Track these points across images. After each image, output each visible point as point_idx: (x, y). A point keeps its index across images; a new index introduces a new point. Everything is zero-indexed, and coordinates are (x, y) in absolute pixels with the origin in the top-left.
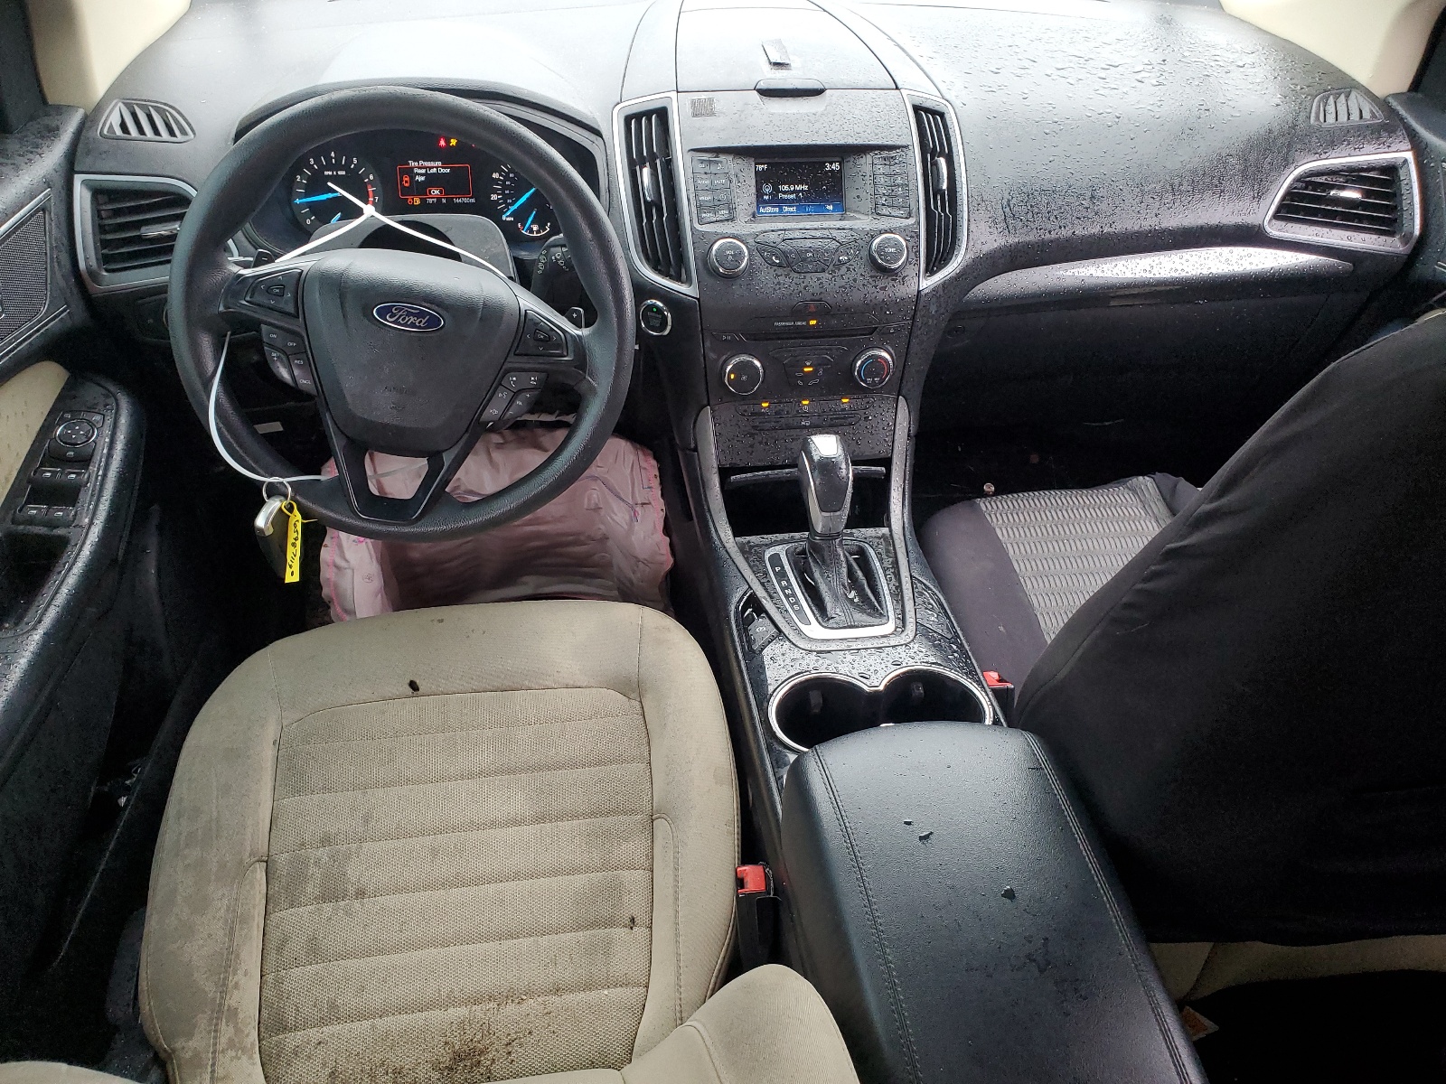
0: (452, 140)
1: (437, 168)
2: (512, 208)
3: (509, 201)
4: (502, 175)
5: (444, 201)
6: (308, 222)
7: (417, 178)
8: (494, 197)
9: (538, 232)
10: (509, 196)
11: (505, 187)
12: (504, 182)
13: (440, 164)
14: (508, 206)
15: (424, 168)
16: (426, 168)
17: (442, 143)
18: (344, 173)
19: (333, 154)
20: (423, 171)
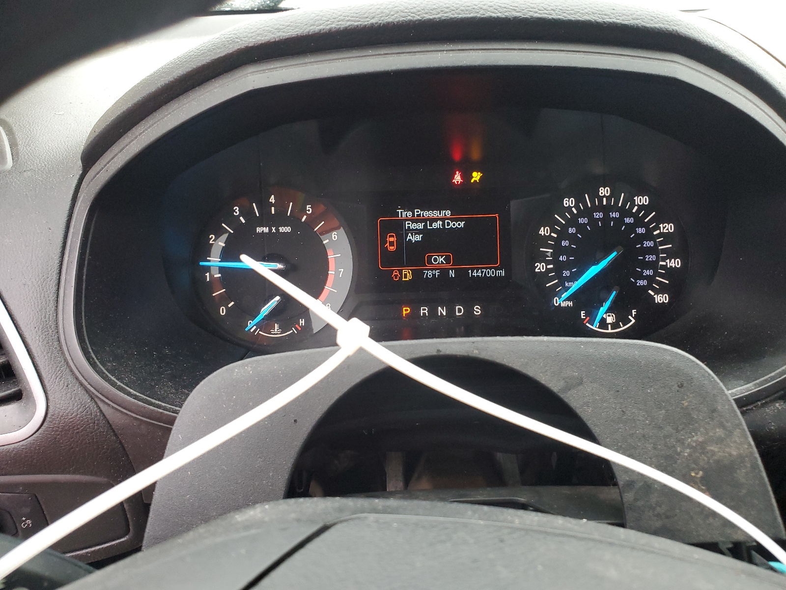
0: (475, 174)
1: (443, 220)
2: (575, 286)
3: (566, 273)
4: (555, 231)
5: (452, 274)
6: (223, 311)
7: (410, 237)
8: (540, 267)
9: (615, 326)
10: (567, 265)
11: (558, 250)
12: (558, 241)
13: (448, 213)
14: (562, 281)
15: (421, 221)
16: (424, 220)
17: (458, 178)
18: (288, 229)
19: (272, 199)
20: (421, 226)
